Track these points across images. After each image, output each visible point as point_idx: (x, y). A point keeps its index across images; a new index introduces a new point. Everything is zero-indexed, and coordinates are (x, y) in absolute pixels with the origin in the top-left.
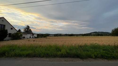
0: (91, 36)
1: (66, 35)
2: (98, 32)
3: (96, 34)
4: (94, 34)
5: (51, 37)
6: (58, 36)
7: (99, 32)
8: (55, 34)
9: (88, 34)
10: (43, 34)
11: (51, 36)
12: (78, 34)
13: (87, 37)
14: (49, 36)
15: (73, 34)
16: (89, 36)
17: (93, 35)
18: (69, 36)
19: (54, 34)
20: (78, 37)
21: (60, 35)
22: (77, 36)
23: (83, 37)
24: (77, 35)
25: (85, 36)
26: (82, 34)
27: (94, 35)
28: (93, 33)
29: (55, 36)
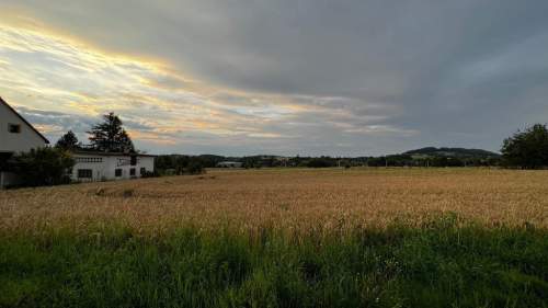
0: (409, 165)
1: (297, 162)
2: (438, 147)
3: (432, 158)
4: (425, 156)
5: (226, 171)
6: (258, 167)
7: (443, 149)
8: (245, 158)
9: (398, 156)
10: (187, 157)
11: (225, 166)
12: (350, 160)
13: (392, 170)
14: (220, 166)
15: (328, 158)
16: (403, 164)
17: (419, 160)
18: (310, 165)
19: (241, 156)
20: (350, 171)
21: (271, 162)
22: (348, 167)
23: (373, 170)
24: (348, 163)
25: (384, 165)
26: (368, 156)
27: (423, 163)
28: (418, 151)
29: (247, 168)
